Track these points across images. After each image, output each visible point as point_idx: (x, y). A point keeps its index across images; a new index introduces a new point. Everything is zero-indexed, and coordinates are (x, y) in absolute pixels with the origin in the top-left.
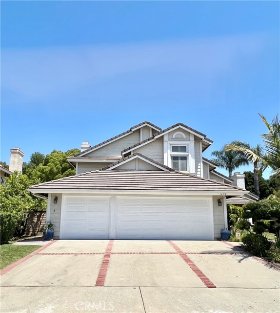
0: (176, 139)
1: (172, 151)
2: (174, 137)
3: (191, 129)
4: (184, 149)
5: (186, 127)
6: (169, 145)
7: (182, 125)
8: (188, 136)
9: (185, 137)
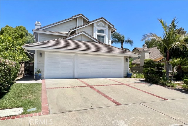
0: (100, 26)
1: (98, 32)
2: (99, 25)
3: (108, 22)
4: (103, 32)
5: (105, 20)
6: (96, 29)
7: (104, 19)
8: (105, 25)
9: (104, 26)
